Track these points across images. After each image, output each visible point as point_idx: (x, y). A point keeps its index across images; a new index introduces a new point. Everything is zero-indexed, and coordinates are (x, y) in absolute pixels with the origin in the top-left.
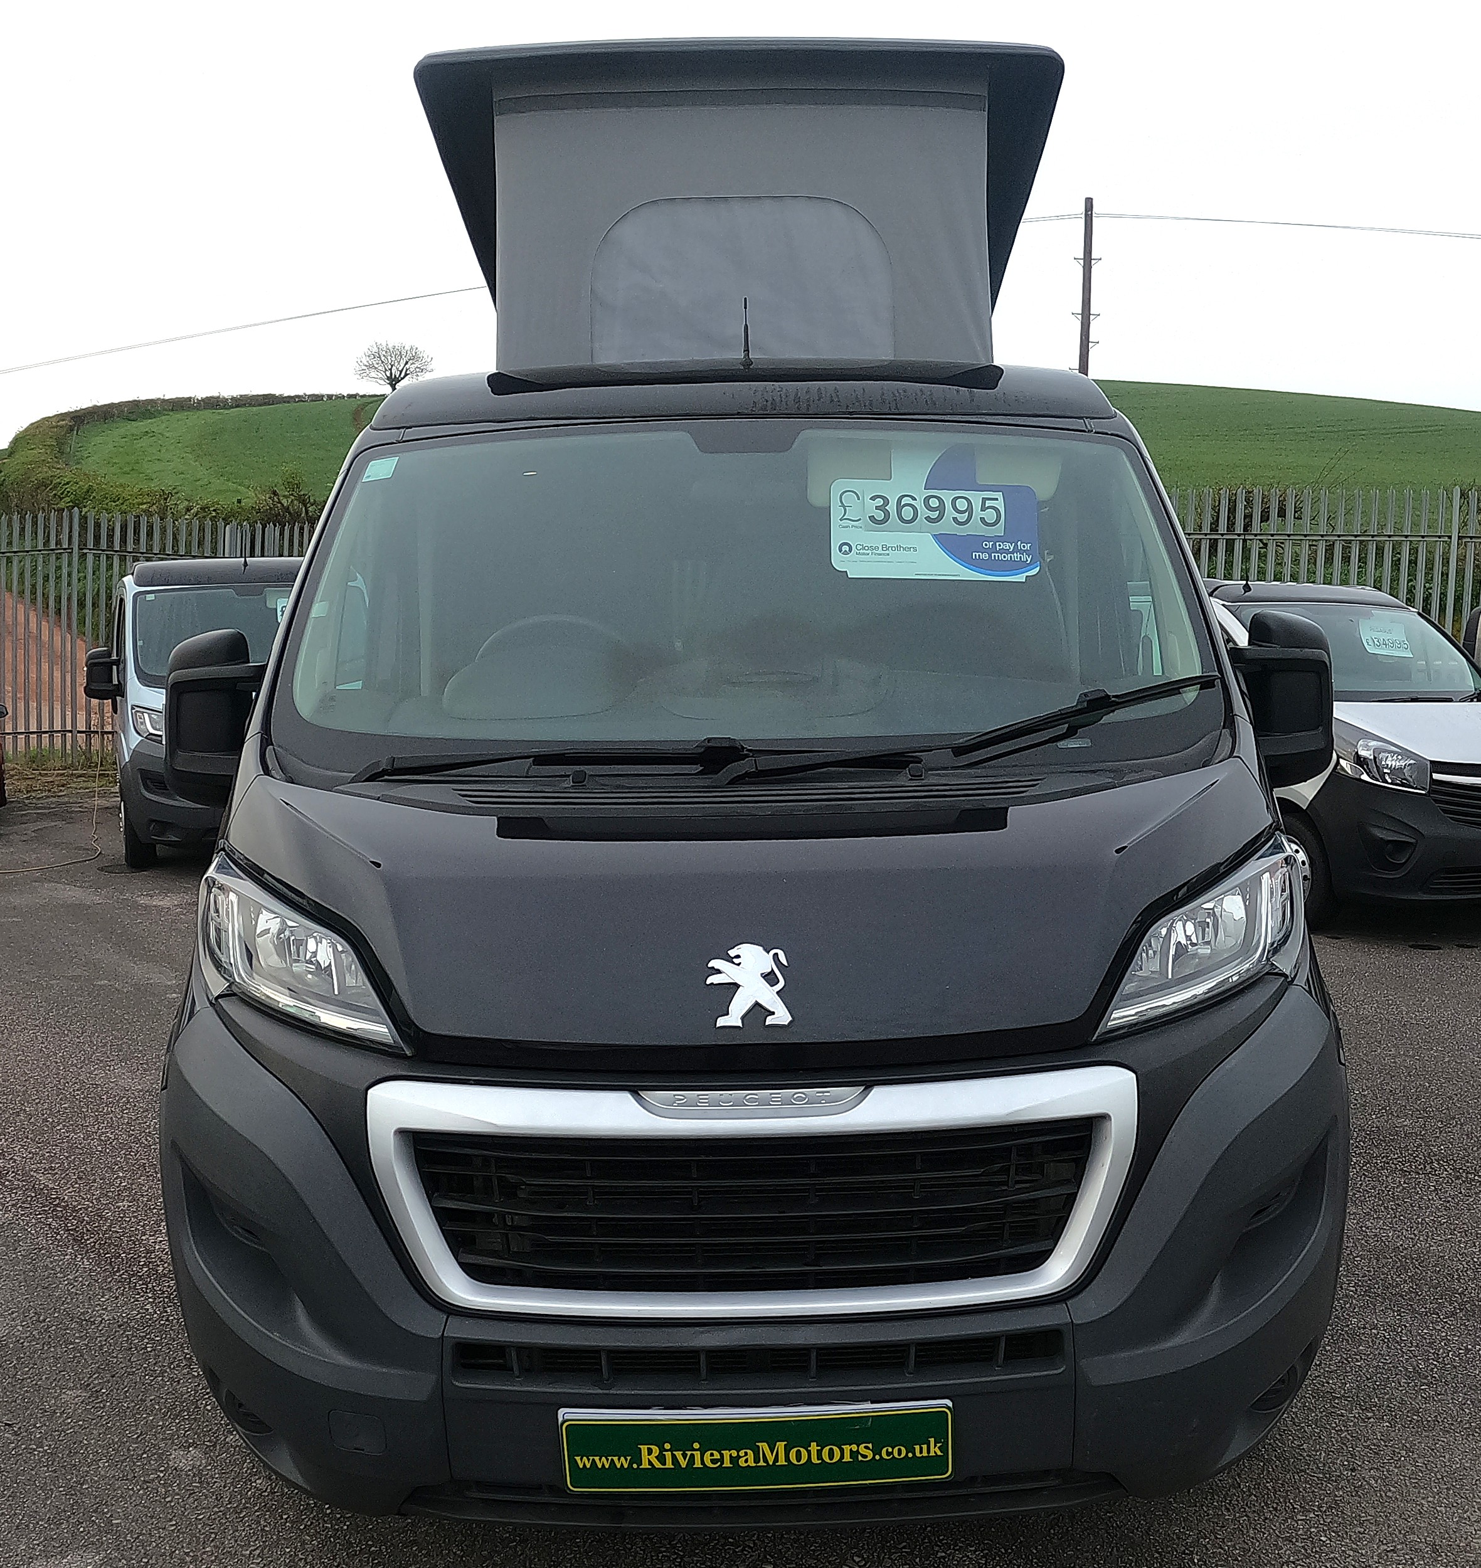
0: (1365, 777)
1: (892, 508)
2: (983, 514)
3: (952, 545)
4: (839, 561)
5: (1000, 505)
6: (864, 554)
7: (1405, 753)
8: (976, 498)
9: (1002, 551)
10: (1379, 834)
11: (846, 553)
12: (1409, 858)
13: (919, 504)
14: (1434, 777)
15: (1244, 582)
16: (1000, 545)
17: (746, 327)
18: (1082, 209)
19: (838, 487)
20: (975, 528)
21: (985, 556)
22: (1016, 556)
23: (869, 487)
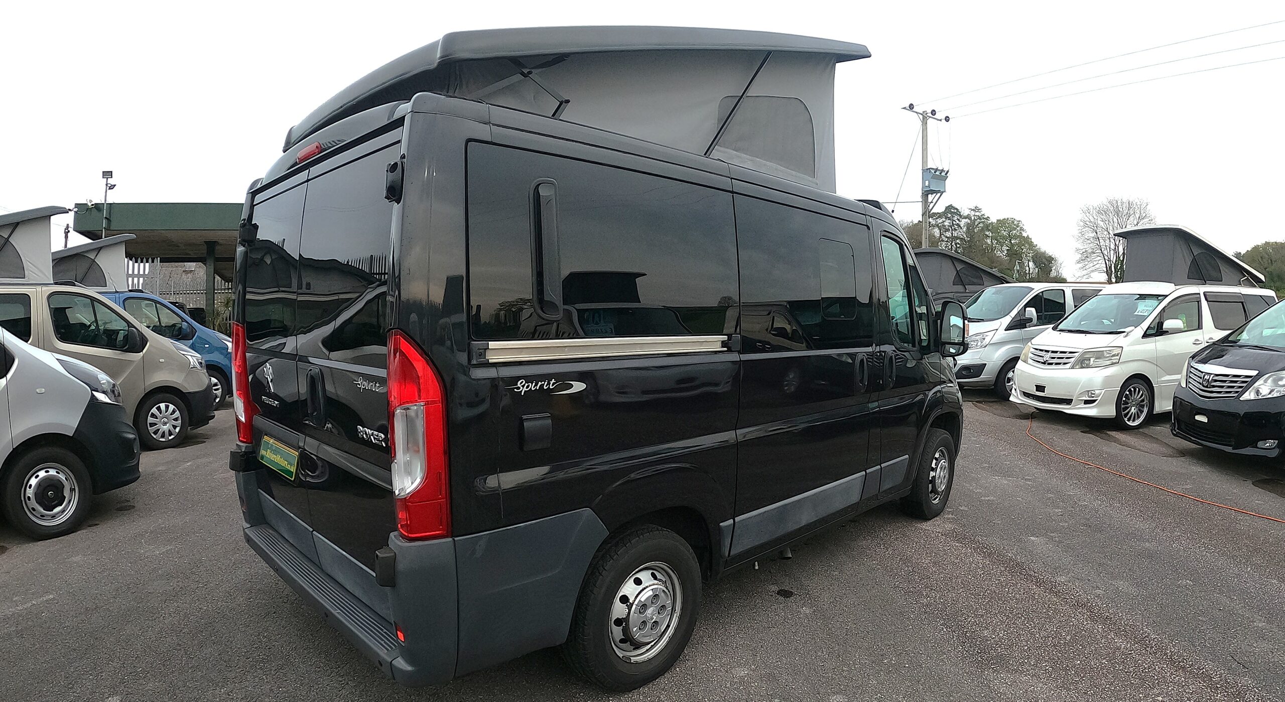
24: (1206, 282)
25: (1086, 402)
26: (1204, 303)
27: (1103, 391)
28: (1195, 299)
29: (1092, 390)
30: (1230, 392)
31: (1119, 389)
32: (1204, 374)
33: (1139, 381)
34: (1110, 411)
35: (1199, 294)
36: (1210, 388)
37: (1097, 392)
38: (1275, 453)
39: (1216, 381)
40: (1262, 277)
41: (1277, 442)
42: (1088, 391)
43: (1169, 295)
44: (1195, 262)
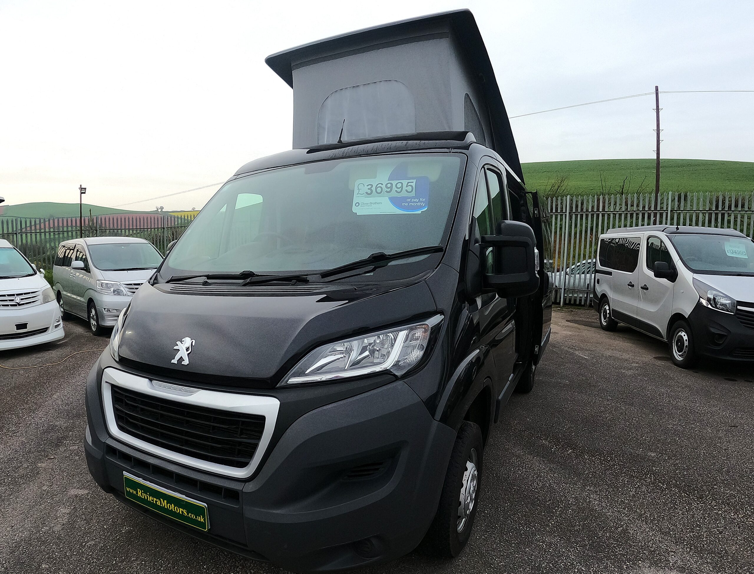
0: (709, 306)
1: (374, 189)
2: (407, 188)
3: (395, 201)
4: (355, 209)
5: (413, 185)
6: (363, 206)
7: (727, 297)
8: (405, 182)
9: (413, 202)
10: (713, 330)
11: (357, 206)
12: (724, 341)
13: (383, 187)
14: (738, 308)
15: (677, 226)
16: (413, 200)
17: (342, 129)
18: (654, 90)
19: (357, 182)
20: (404, 194)
21: (406, 204)
22: (419, 204)
23: (367, 182)
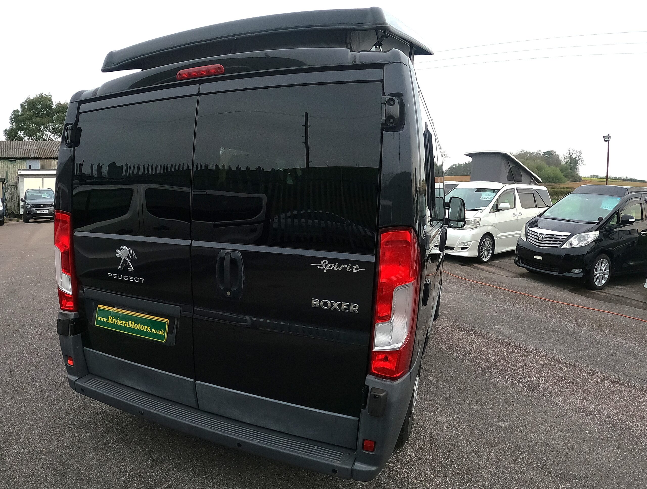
24: (515, 182)
25: (462, 248)
26: (517, 194)
27: (472, 242)
28: (512, 192)
29: (465, 242)
30: (555, 244)
31: (480, 241)
32: (539, 234)
33: (488, 236)
34: (475, 253)
35: (514, 189)
36: (543, 241)
37: (469, 243)
38: (581, 275)
39: (546, 238)
40: (540, 180)
41: (582, 269)
42: (463, 242)
43: (501, 189)
44: (510, 171)
